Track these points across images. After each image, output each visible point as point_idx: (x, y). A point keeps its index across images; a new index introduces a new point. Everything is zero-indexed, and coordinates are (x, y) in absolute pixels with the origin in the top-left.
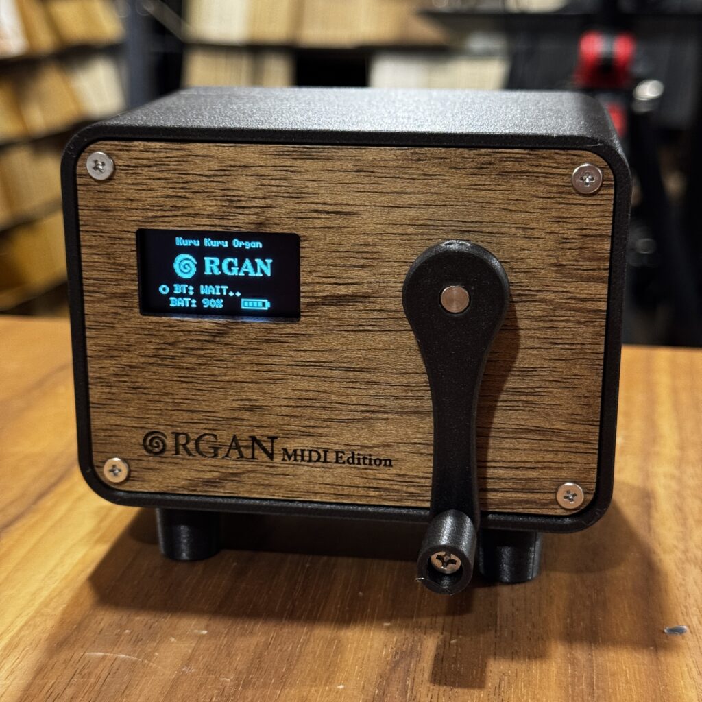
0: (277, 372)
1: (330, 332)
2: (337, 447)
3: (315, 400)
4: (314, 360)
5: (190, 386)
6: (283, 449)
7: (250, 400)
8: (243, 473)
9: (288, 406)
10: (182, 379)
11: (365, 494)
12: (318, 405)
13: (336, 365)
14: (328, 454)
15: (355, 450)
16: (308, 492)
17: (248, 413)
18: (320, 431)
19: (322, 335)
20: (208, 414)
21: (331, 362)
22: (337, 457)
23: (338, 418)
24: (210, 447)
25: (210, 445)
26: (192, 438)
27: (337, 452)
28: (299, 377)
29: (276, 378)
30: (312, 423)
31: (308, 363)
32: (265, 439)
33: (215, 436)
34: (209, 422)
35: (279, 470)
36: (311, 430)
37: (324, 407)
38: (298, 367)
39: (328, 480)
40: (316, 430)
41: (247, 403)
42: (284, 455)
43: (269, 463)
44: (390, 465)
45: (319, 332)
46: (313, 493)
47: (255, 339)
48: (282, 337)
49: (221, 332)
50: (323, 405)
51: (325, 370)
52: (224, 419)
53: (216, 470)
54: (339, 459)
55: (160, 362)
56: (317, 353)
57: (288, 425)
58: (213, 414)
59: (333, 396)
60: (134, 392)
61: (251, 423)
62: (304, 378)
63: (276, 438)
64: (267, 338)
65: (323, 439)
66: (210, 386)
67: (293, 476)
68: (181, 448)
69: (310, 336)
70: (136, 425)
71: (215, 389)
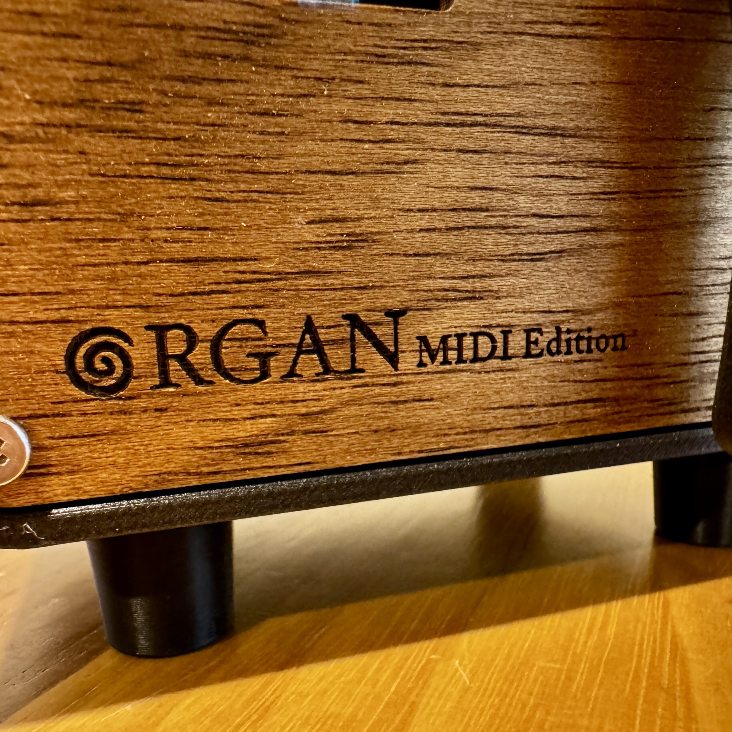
0: (403, 141)
1: (517, 38)
2: (528, 320)
3: (487, 210)
4: (482, 109)
5: (189, 189)
6: (418, 338)
7: (343, 220)
8: (332, 410)
9: (428, 230)
10: (165, 171)
11: (579, 417)
12: (493, 222)
13: (529, 122)
14: (511, 338)
15: (563, 322)
16: (472, 432)
17: (338, 255)
18: (494, 284)
19: (499, 44)
20: (242, 267)
21: (519, 115)
22: (528, 342)
23: (532, 250)
24: (249, 355)
25: (248, 350)
26: (201, 335)
27: (528, 332)
28: (453, 154)
29: (401, 158)
30: (480, 268)
31: (472, 119)
32: (379, 316)
33: (261, 324)
34: (244, 286)
35: (413, 390)
36: (478, 284)
37: (504, 228)
38: (449, 129)
39: (512, 398)
40: (487, 283)
41: (336, 228)
42: (421, 351)
43: (390, 375)
44: (624, 348)
45: (493, 38)
46: (480, 431)
47: (352, 53)
48: (414, 48)
49: (266, 31)
50: (502, 221)
51: (507, 136)
52: (281, 276)
53: (268, 412)
54: (532, 346)
55: (100, 122)
56: (490, 91)
57: (430, 278)
58: (254, 266)
59: (521, 199)
60: (26, 215)
61: (347, 280)
62: (462, 156)
63: (403, 312)
64: (379, 51)
65: (500, 305)
66: (243, 186)
67: (441, 399)
68: (174, 365)
69: (477, 46)
70: (41, 316)
71: (255, 196)
